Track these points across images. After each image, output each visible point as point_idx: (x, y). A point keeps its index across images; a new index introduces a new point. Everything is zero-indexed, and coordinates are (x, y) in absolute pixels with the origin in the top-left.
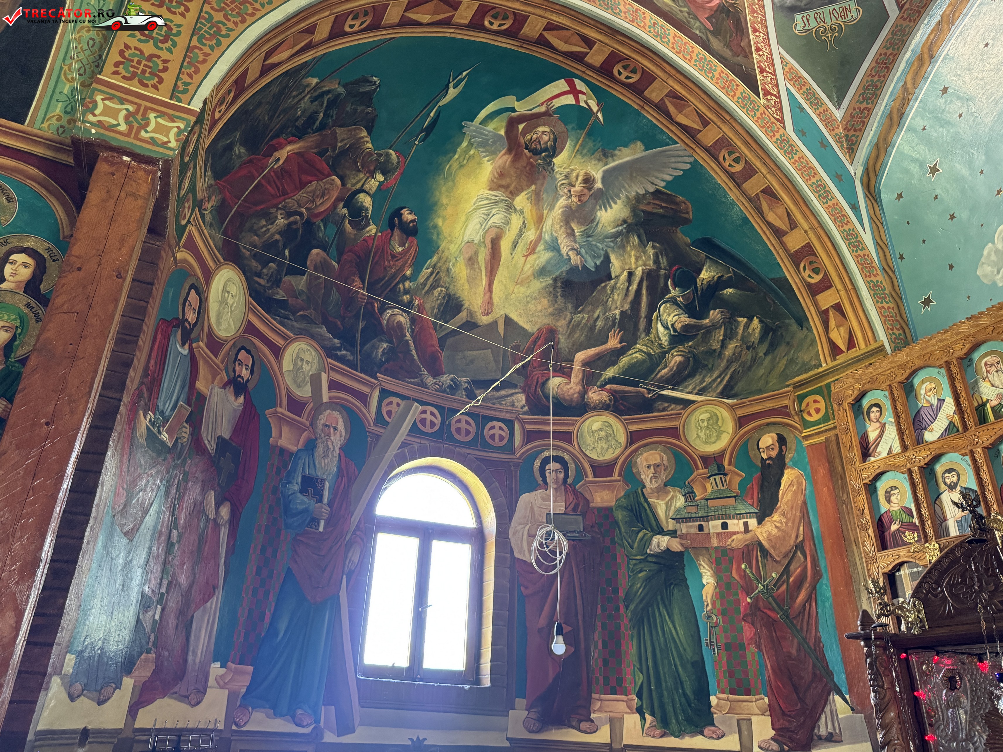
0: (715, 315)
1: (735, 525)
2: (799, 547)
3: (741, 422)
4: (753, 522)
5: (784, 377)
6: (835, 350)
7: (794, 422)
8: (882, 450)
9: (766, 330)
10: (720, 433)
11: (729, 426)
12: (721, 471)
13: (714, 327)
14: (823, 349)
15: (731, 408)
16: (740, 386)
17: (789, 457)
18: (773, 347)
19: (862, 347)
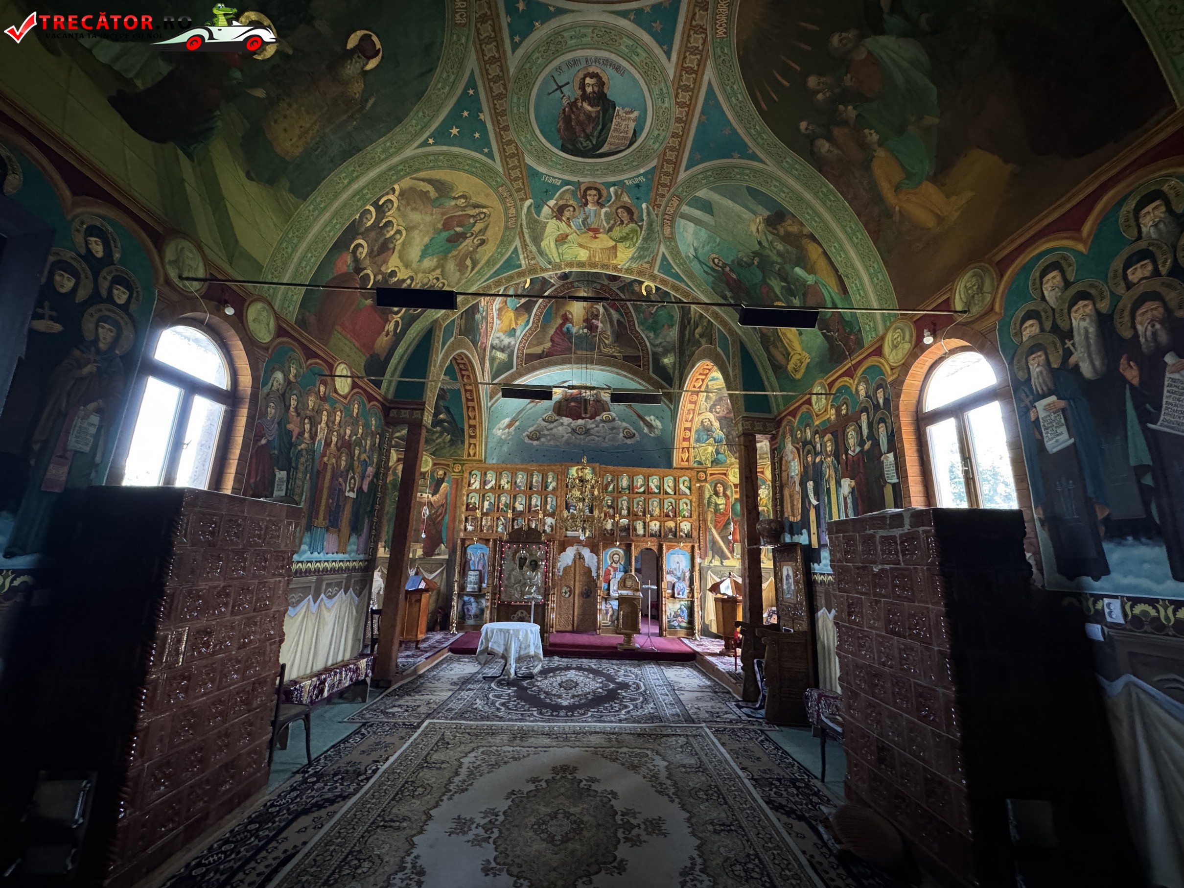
0: (438, 429)
1: (425, 495)
2: (442, 505)
3: (435, 464)
4: (430, 496)
5: (451, 455)
6: (469, 455)
7: (451, 470)
8: (473, 487)
9: (451, 440)
10: (427, 465)
11: (431, 464)
12: (424, 478)
13: (436, 432)
14: (466, 453)
15: (432, 459)
16: (437, 453)
17: (446, 479)
18: (451, 445)
19: (477, 457)
